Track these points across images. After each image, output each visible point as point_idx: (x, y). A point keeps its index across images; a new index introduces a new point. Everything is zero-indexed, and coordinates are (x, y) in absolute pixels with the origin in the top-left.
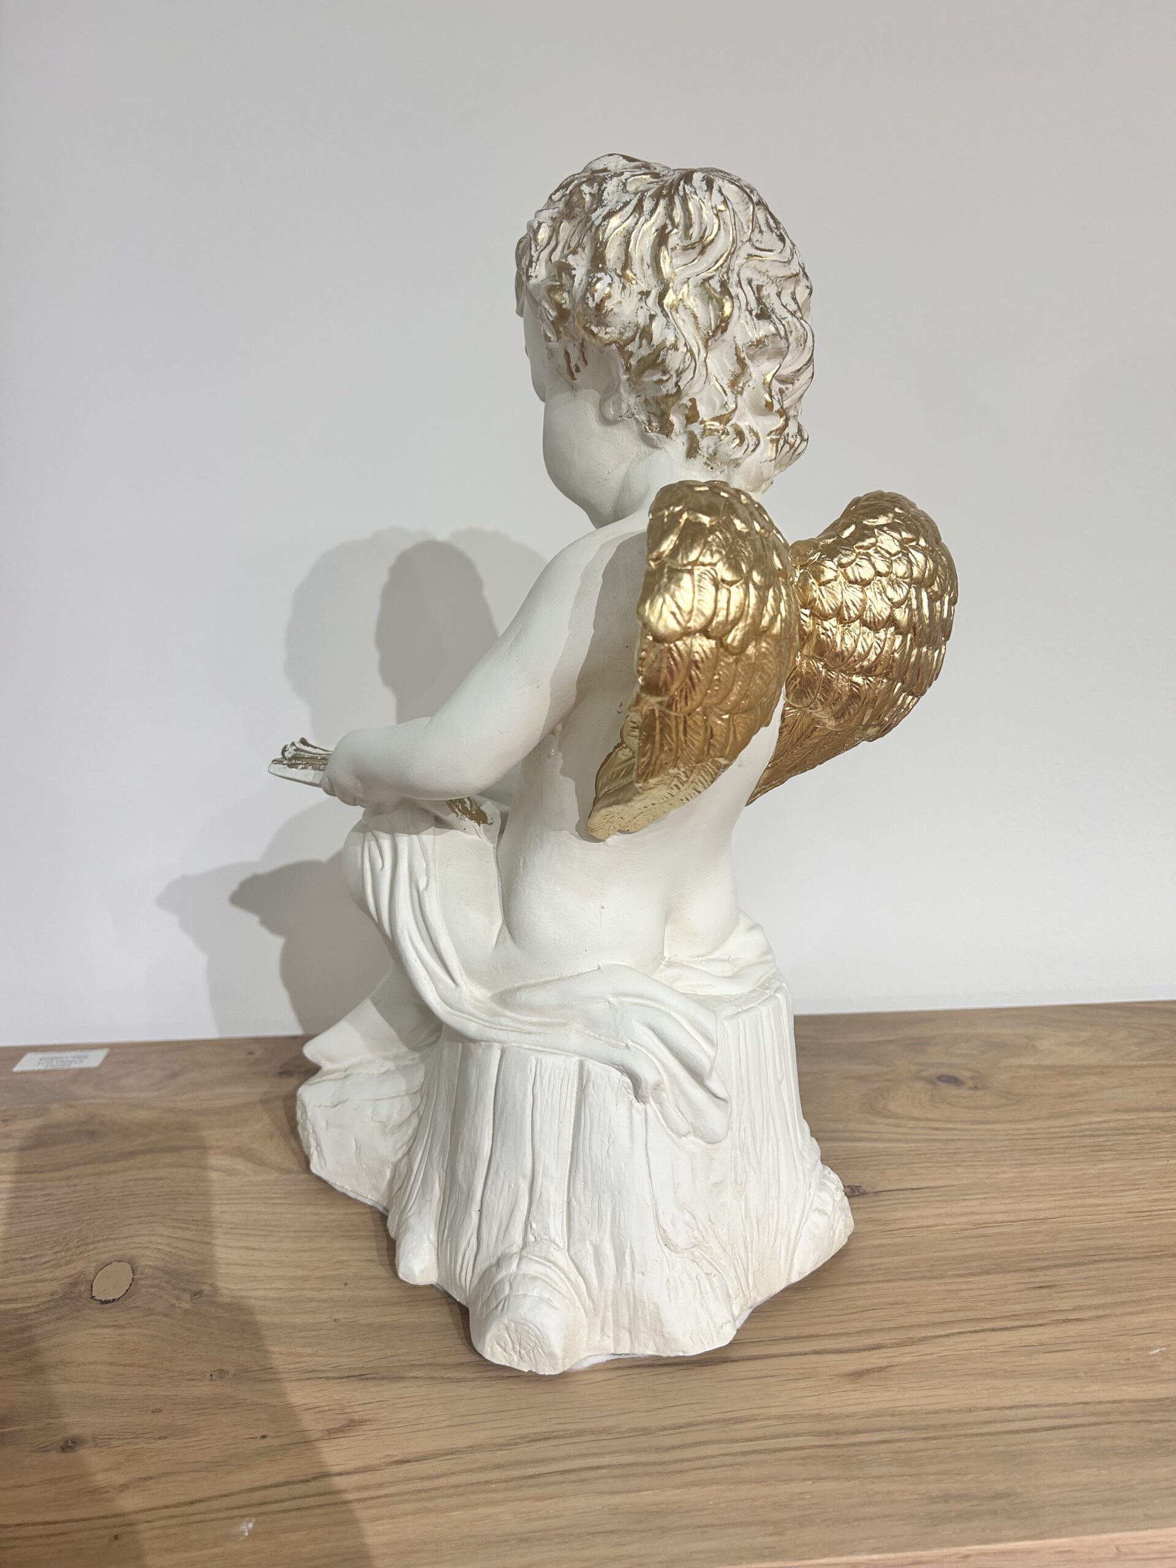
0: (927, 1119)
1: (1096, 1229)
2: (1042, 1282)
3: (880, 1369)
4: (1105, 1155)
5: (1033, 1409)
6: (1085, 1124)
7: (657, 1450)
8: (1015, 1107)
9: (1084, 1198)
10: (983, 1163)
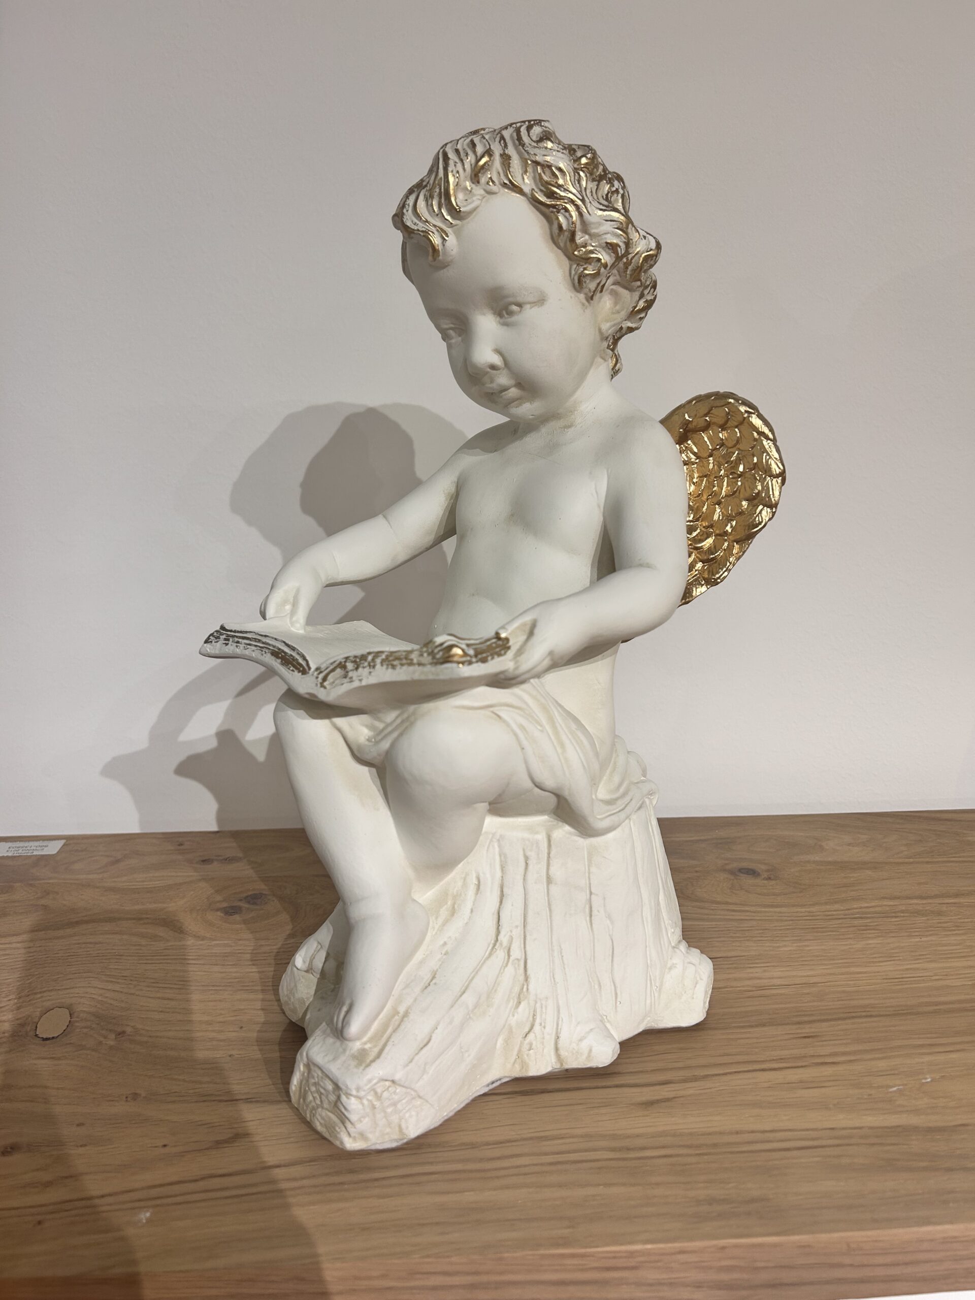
0: (727, 903)
1: (857, 991)
2: (807, 1033)
3: (668, 1100)
4: (870, 934)
6: (856, 909)
7: (481, 1160)
8: (800, 895)
9: (849, 967)
10: (769, 938)
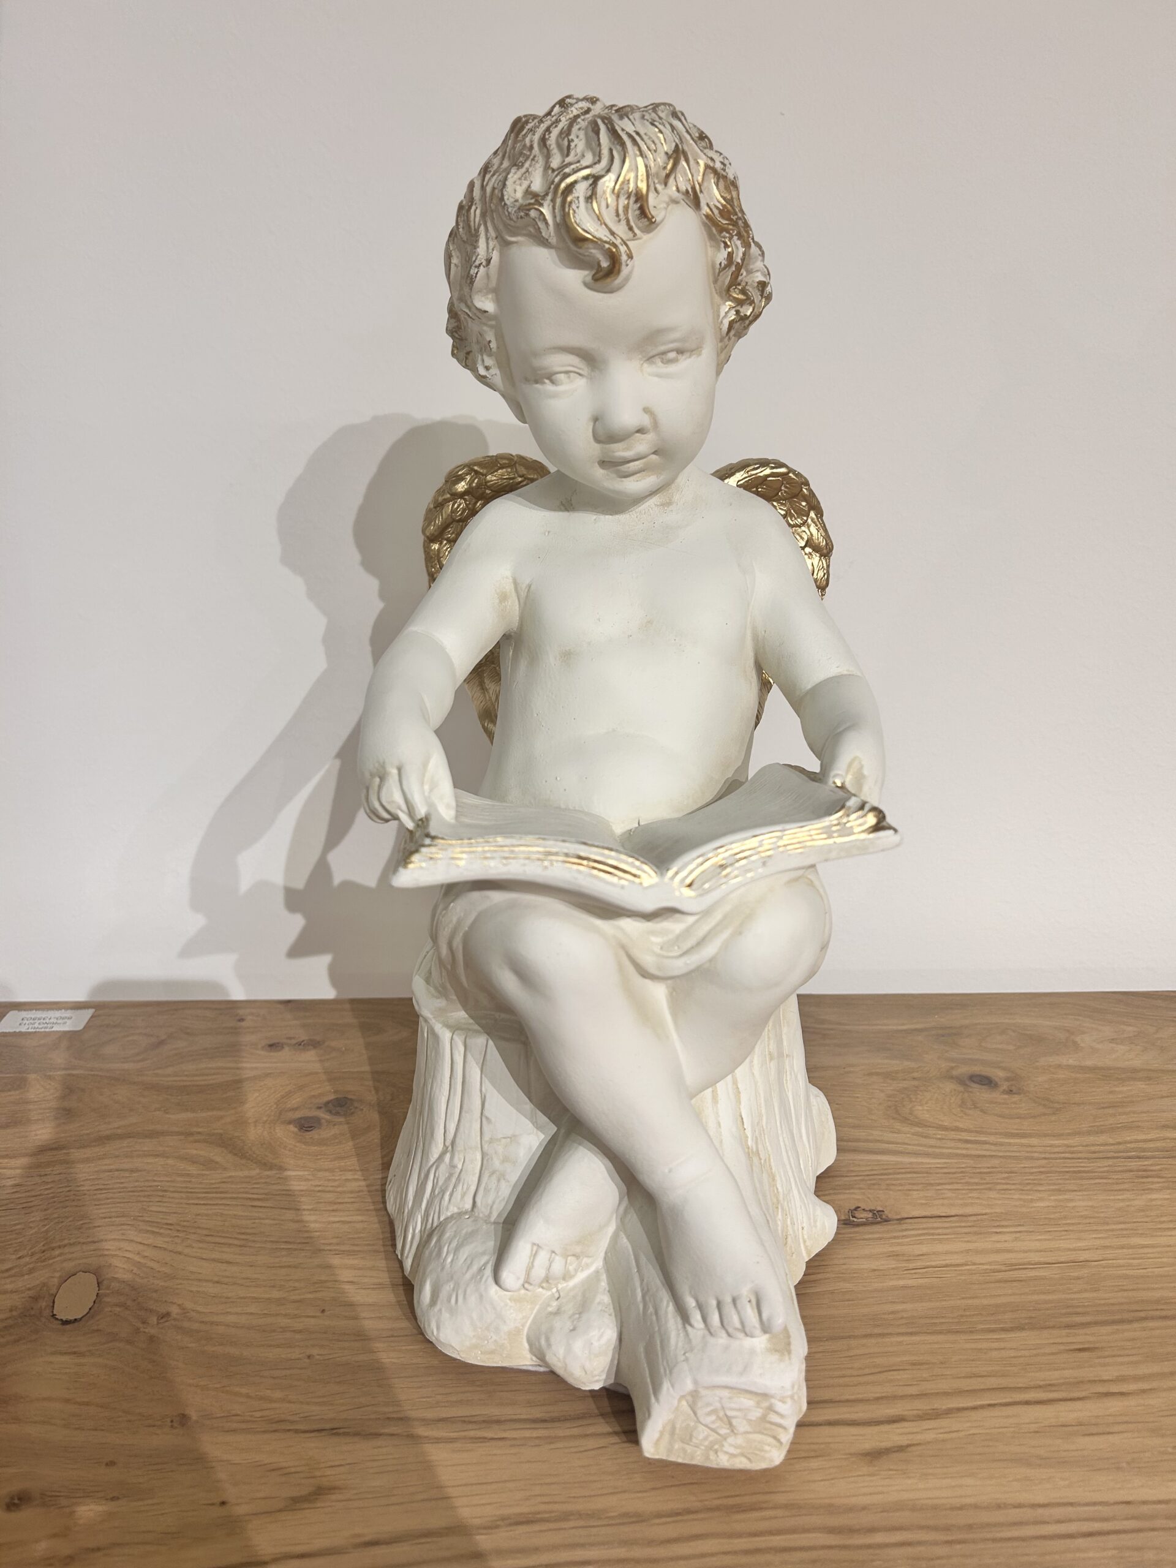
0: (957, 1129)
1: (1142, 1277)
2: (1082, 1343)
3: (901, 1449)
4: (1153, 1183)
5: (1070, 1509)
6: (1131, 1142)
7: (651, 1543)
8: (1053, 1118)
9: (1128, 1236)
10: (1018, 1186)
